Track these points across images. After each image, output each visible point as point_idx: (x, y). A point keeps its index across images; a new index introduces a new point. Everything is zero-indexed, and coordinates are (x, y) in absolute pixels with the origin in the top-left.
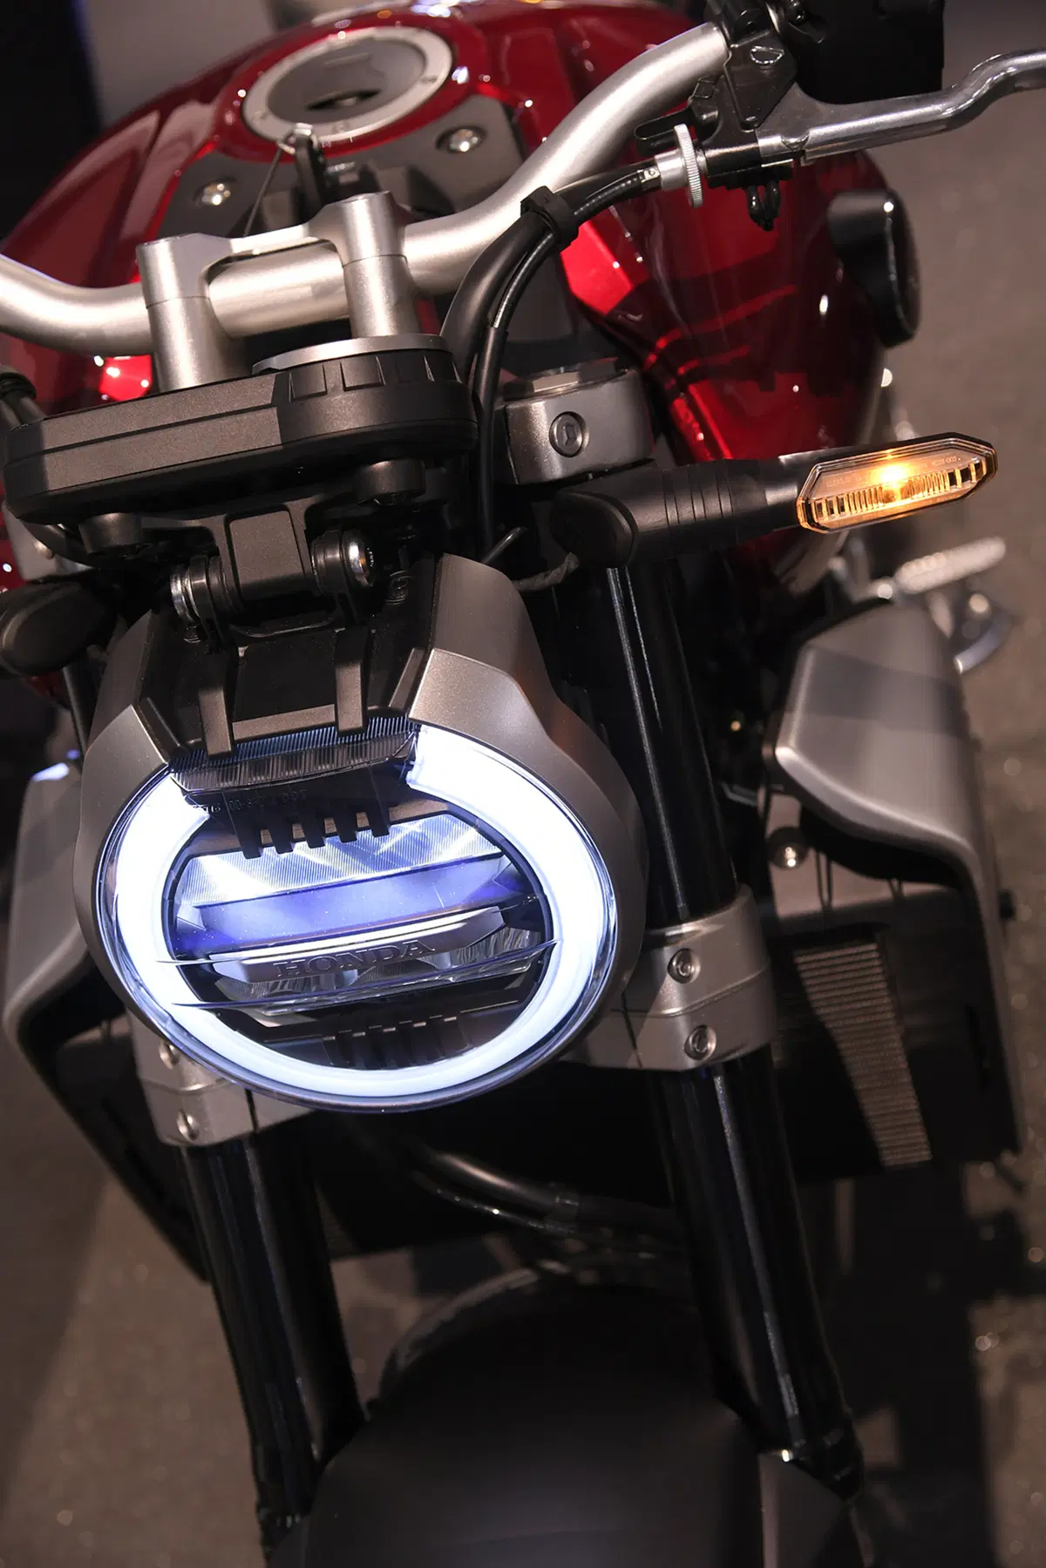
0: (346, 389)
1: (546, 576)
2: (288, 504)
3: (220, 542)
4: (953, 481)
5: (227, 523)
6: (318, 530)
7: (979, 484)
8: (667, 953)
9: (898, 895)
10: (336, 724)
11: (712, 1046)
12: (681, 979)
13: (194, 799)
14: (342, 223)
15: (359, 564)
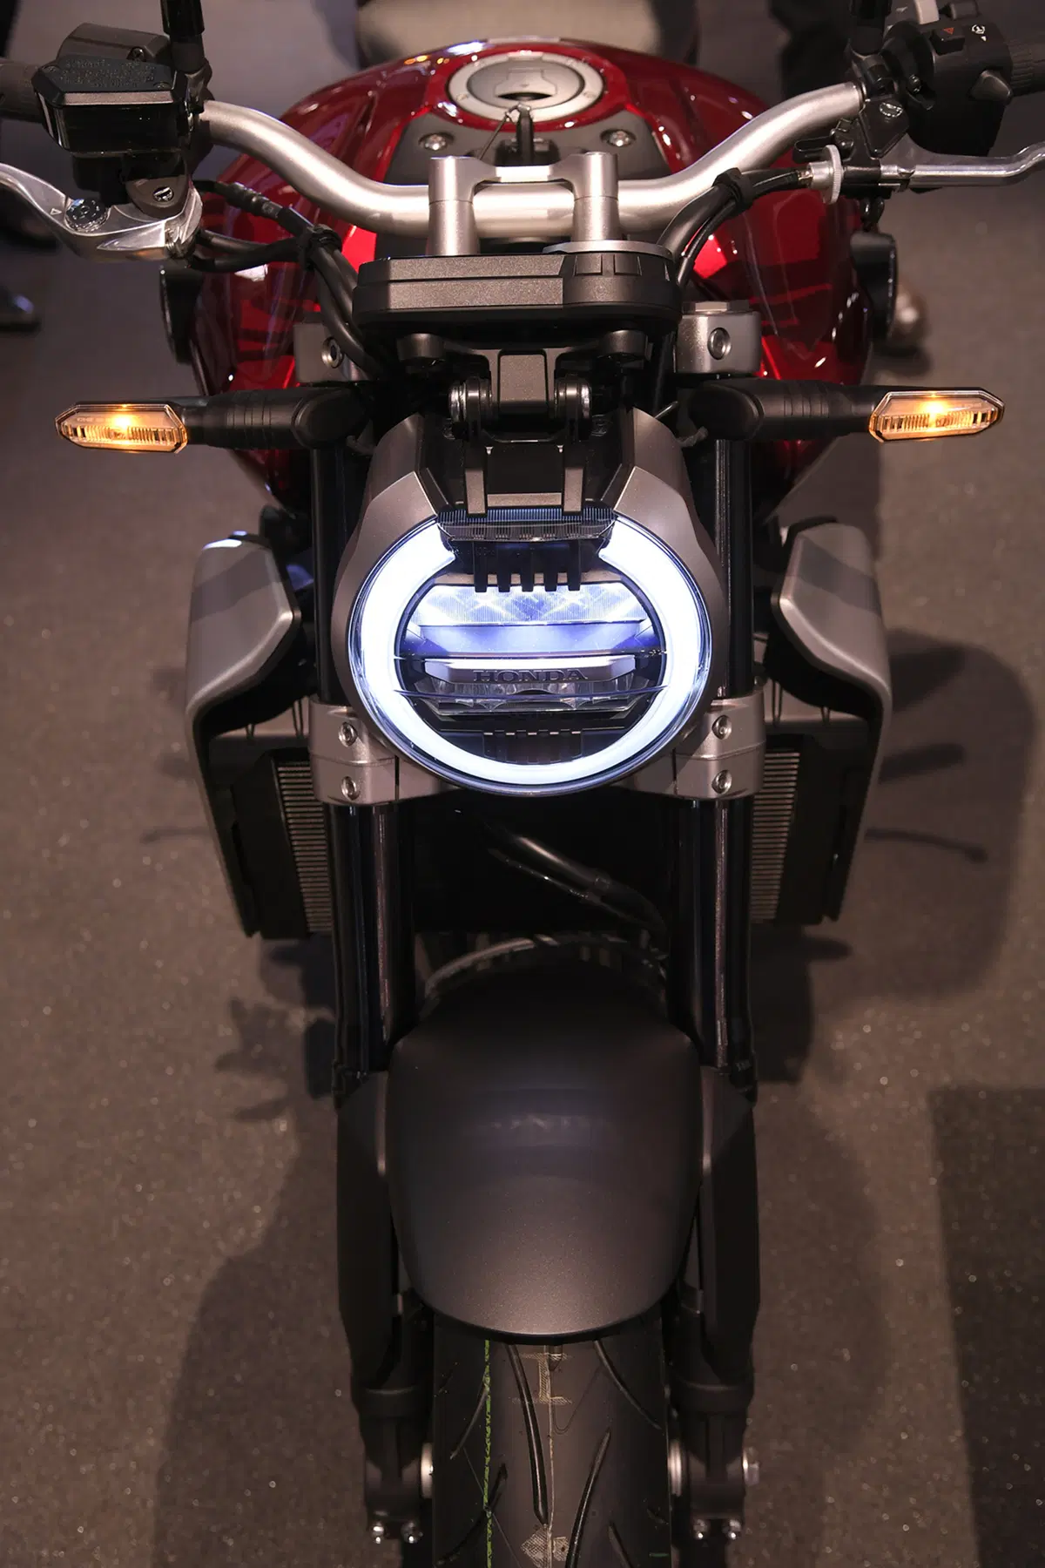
0: (616, 274)
1: (684, 440)
2: (546, 350)
3: (493, 367)
4: (975, 421)
5: (499, 356)
6: (563, 375)
7: (989, 426)
8: (713, 717)
9: (826, 720)
10: (562, 506)
11: (728, 785)
12: (720, 736)
13: (449, 544)
14: (581, 168)
15: (587, 401)
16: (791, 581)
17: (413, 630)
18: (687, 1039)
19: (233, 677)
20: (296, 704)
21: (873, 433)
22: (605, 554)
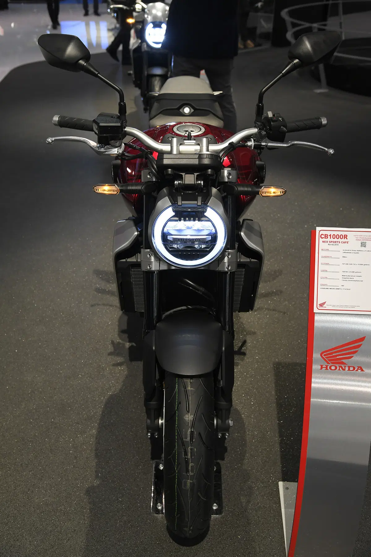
0: (209, 158)
1: (222, 194)
2: (194, 173)
3: (184, 177)
4: (281, 193)
5: (185, 174)
6: (198, 178)
7: (283, 194)
8: (227, 253)
9: (250, 261)
10: (197, 204)
11: (230, 268)
12: (228, 257)
13: (174, 211)
14: (201, 141)
15: (202, 184)
16: (243, 229)
17: (165, 230)
18: (220, 324)
19: (125, 246)
20: (136, 254)
21: (260, 194)
22: (206, 214)
